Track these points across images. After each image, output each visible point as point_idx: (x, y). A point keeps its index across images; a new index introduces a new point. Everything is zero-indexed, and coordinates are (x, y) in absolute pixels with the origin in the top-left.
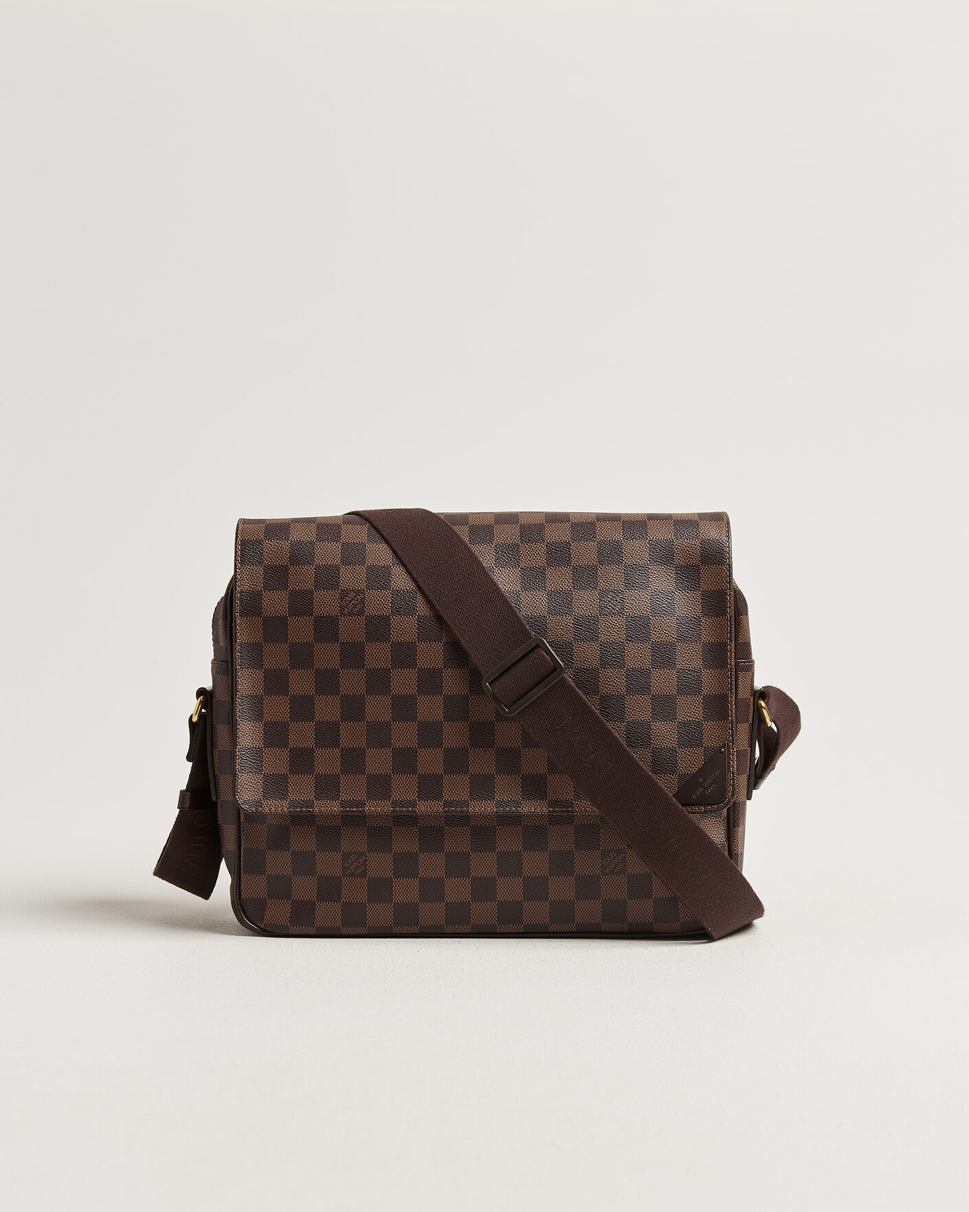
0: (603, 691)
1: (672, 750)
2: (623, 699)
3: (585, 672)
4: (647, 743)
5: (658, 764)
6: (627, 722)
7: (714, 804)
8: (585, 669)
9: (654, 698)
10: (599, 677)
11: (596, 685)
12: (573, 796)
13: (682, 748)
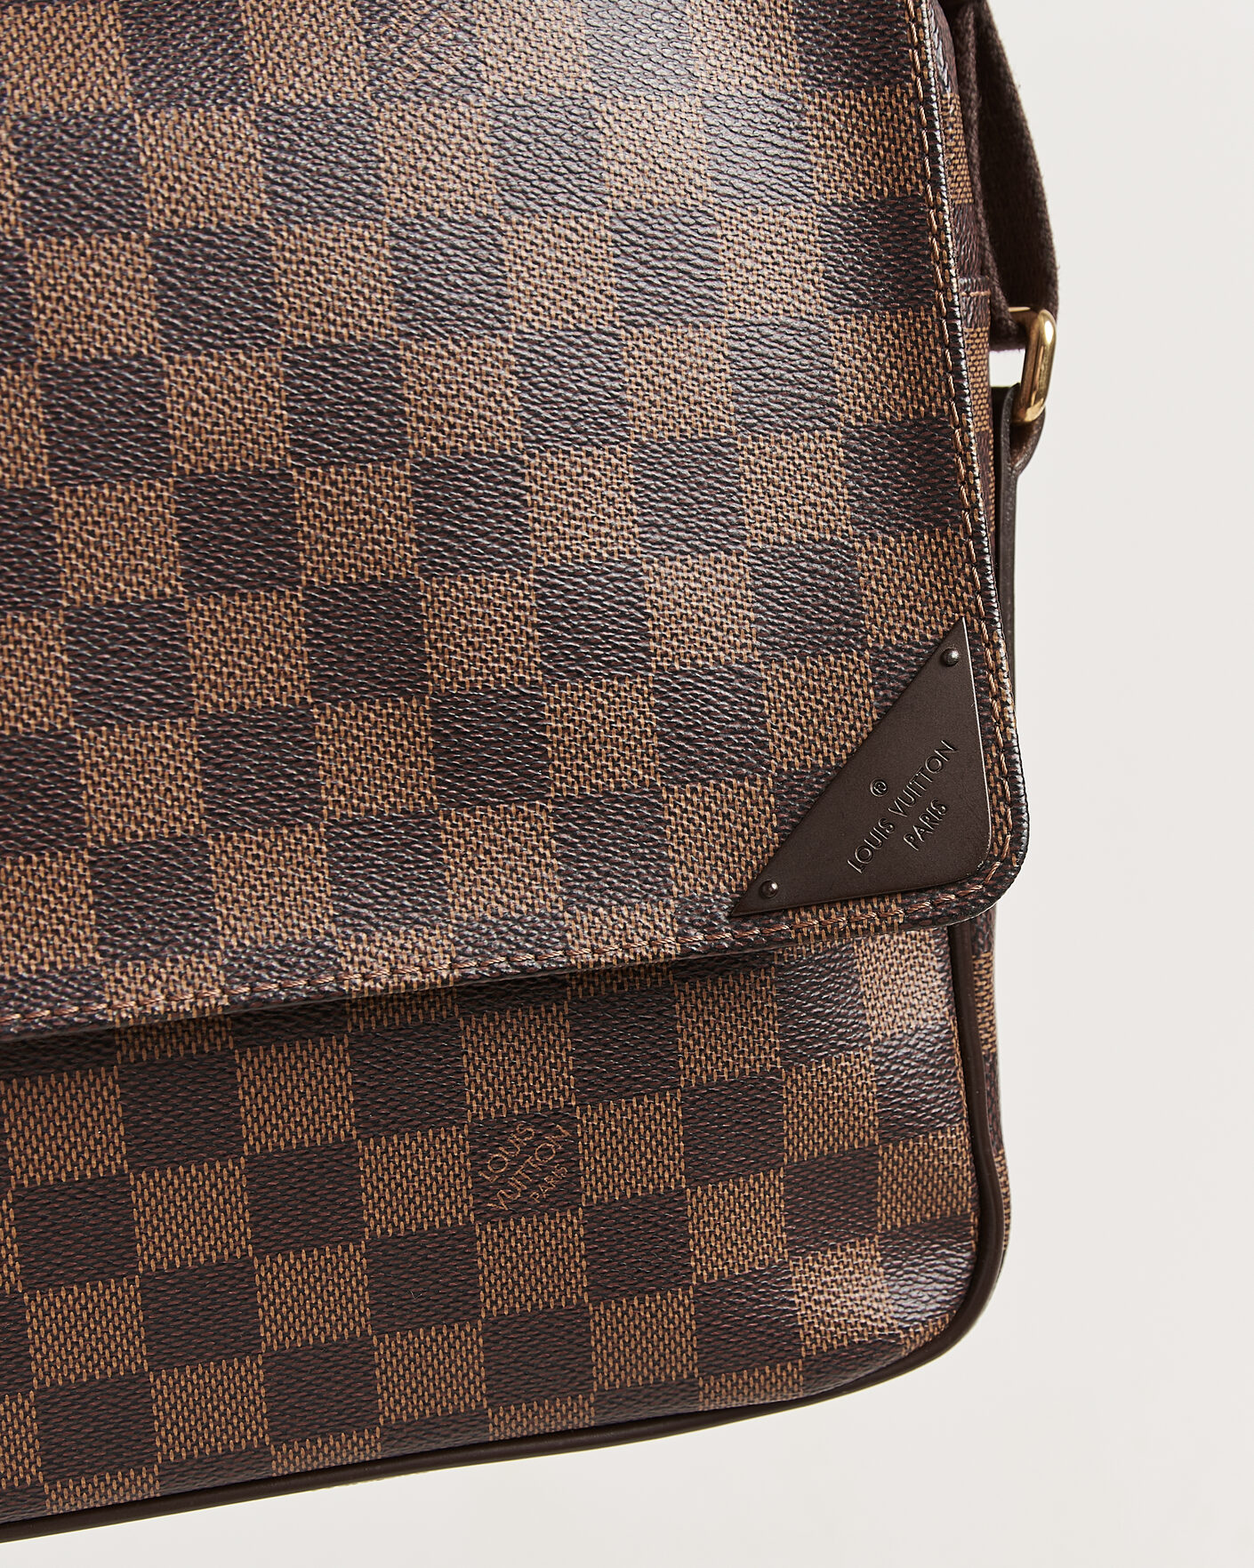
0: (420, 440)
1: (740, 674)
2: (515, 472)
3: (334, 362)
4: (631, 658)
5: (688, 740)
6: (538, 572)
7: (943, 887)
8: (333, 347)
9: (645, 457)
10: (400, 380)
11: (390, 415)
12: (333, 919)
13: (780, 662)
